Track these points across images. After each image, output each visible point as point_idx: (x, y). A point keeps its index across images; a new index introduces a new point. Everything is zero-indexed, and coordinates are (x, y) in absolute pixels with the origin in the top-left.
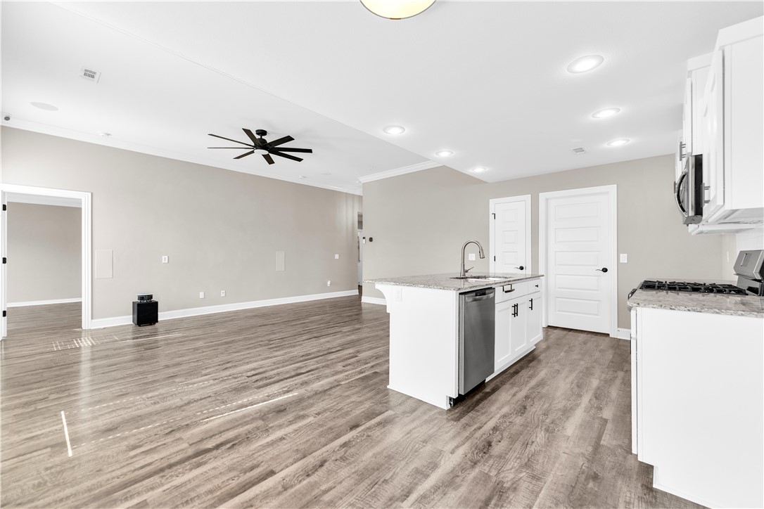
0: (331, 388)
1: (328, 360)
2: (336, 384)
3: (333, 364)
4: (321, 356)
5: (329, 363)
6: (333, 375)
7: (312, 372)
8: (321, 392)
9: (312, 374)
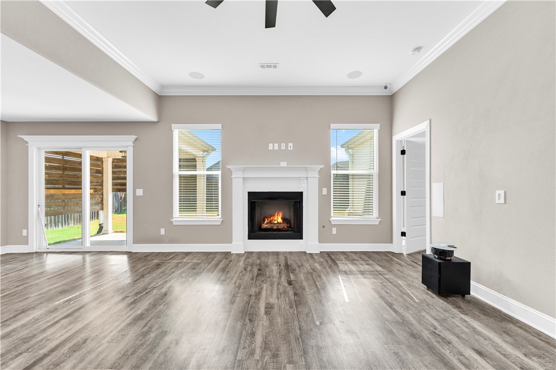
0: (15, 317)
1: (27, 350)
2: (8, 323)
3: (15, 348)
4: (45, 356)
5: (25, 346)
6: (14, 330)
7: (49, 324)
8: (29, 310)
9: (48, 322)
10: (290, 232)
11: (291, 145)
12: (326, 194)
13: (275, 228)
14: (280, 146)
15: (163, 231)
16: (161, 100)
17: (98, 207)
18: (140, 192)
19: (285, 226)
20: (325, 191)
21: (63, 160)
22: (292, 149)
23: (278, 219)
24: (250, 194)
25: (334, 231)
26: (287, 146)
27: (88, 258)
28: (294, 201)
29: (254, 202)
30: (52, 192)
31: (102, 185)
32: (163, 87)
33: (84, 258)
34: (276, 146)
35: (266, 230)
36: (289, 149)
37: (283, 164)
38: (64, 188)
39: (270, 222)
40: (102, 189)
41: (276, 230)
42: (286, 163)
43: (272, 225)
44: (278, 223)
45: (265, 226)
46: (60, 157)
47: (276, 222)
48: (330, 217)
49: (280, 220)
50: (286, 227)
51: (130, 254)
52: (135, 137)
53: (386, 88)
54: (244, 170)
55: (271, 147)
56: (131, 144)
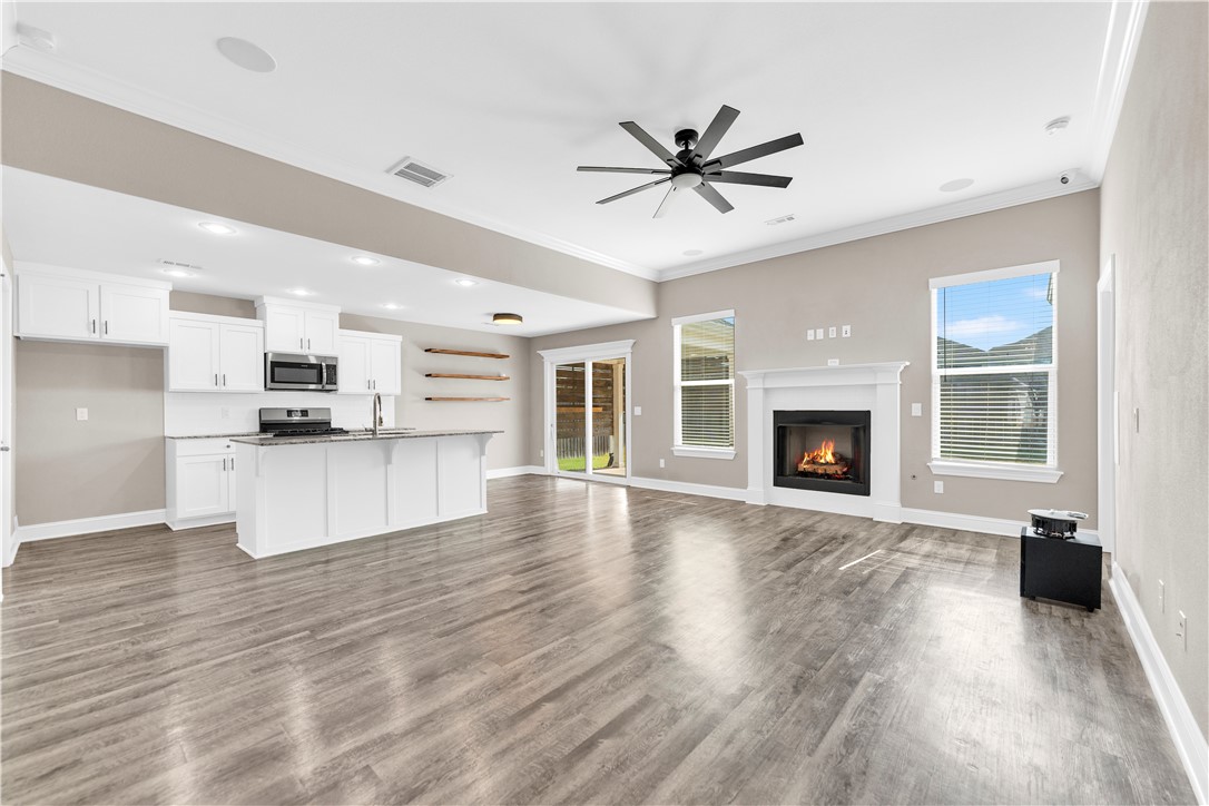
10: (849, 482)
11: (847, 328)
12: (920, 414)
13: (820, 471)
14: (826, 333)
15: (662, 463)
16: (659, 289)
17: (608, 430)
18: (638, 411)
19: (838, 469)
20: (916, 410)
21: (573, 372)
22: (849, 335)
23: (827, 455)
24: (777, 414)
25: (939, 487)
26: (839, 331)
27: (592, 487)
28: (856, 425)
29: (784, 427)
30: (563, 410)
31: (612, 402)
32: (661, 272)
33: (587, 489)
34: (820, 334)
35: (805, 474)
36: (844, 335)
37: (834, 363)
38: (574, 406)
39: (813, 461)
40: (612, 407)
41: (822, 476)
42: (838, 361)
43: (815, 467)
44: (827, 463)
45: (803, 466)
46: (570, 369)
47: (822, 461)
48: (931, 460)
49: (830, 458)
50: (839, 472)
51: (628, 487)
52: (632, 341)
53: (1064, 181)
54: (765, 376)
55: (810, 335)
56: (629, 350)
